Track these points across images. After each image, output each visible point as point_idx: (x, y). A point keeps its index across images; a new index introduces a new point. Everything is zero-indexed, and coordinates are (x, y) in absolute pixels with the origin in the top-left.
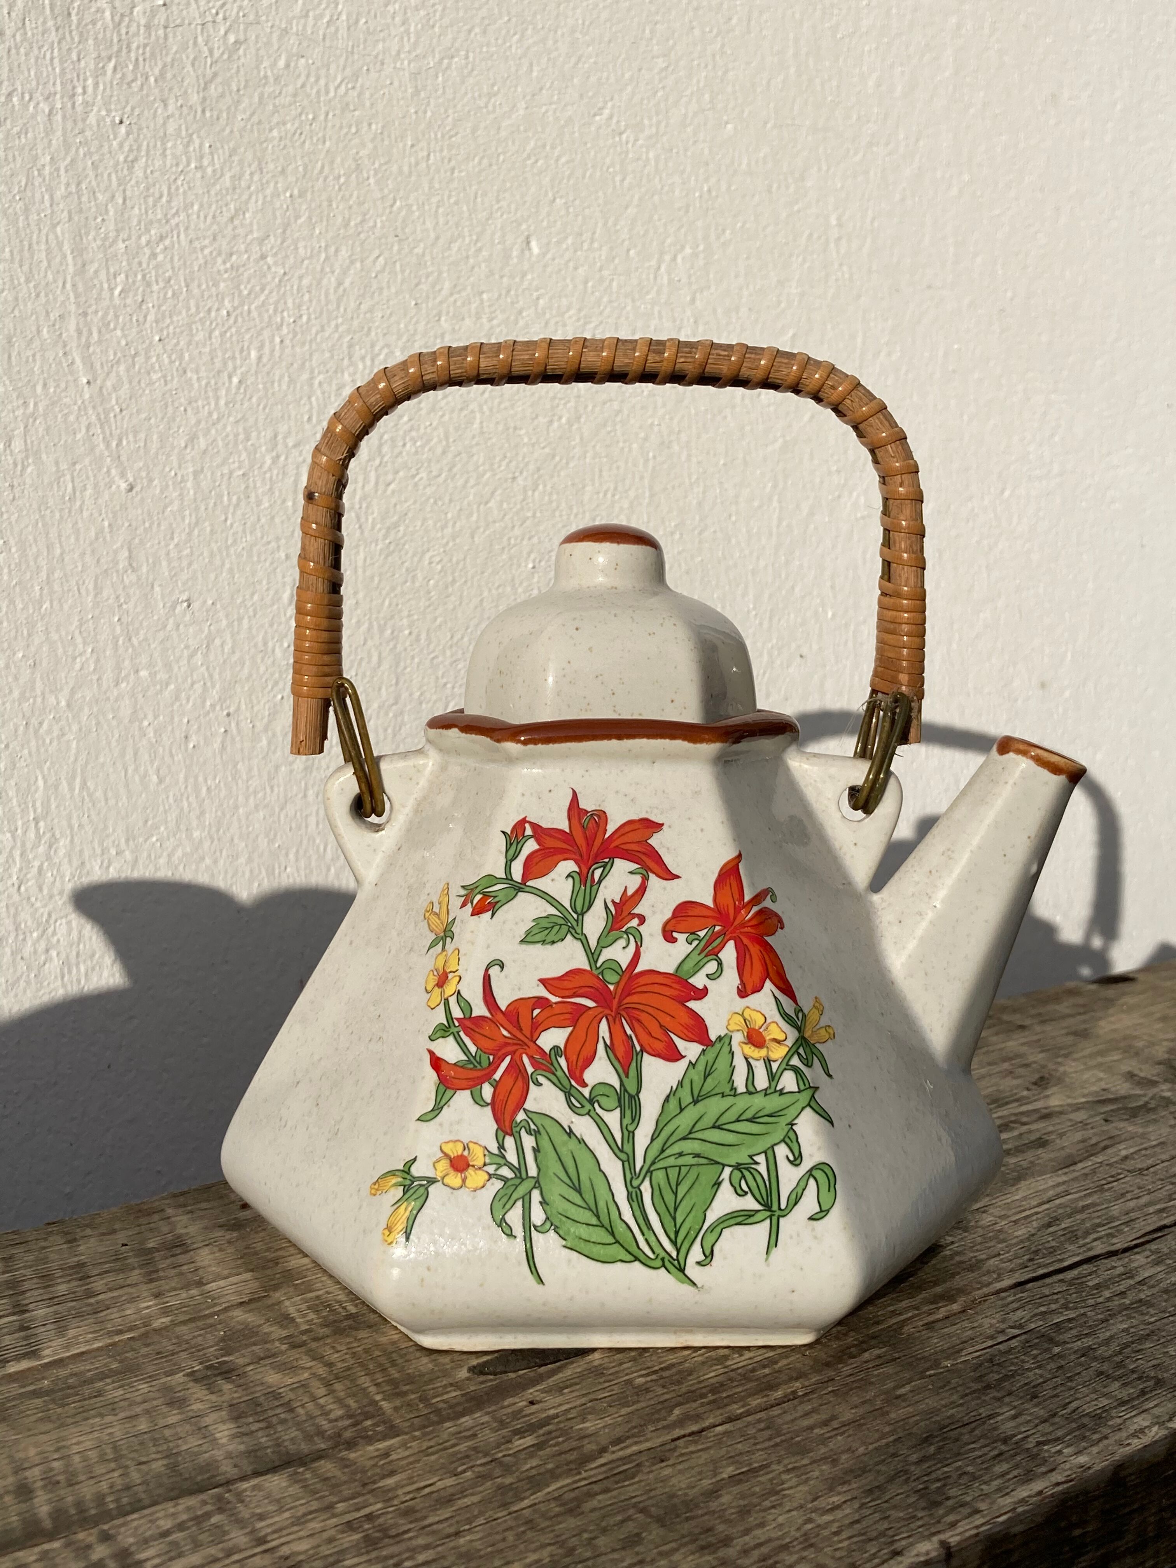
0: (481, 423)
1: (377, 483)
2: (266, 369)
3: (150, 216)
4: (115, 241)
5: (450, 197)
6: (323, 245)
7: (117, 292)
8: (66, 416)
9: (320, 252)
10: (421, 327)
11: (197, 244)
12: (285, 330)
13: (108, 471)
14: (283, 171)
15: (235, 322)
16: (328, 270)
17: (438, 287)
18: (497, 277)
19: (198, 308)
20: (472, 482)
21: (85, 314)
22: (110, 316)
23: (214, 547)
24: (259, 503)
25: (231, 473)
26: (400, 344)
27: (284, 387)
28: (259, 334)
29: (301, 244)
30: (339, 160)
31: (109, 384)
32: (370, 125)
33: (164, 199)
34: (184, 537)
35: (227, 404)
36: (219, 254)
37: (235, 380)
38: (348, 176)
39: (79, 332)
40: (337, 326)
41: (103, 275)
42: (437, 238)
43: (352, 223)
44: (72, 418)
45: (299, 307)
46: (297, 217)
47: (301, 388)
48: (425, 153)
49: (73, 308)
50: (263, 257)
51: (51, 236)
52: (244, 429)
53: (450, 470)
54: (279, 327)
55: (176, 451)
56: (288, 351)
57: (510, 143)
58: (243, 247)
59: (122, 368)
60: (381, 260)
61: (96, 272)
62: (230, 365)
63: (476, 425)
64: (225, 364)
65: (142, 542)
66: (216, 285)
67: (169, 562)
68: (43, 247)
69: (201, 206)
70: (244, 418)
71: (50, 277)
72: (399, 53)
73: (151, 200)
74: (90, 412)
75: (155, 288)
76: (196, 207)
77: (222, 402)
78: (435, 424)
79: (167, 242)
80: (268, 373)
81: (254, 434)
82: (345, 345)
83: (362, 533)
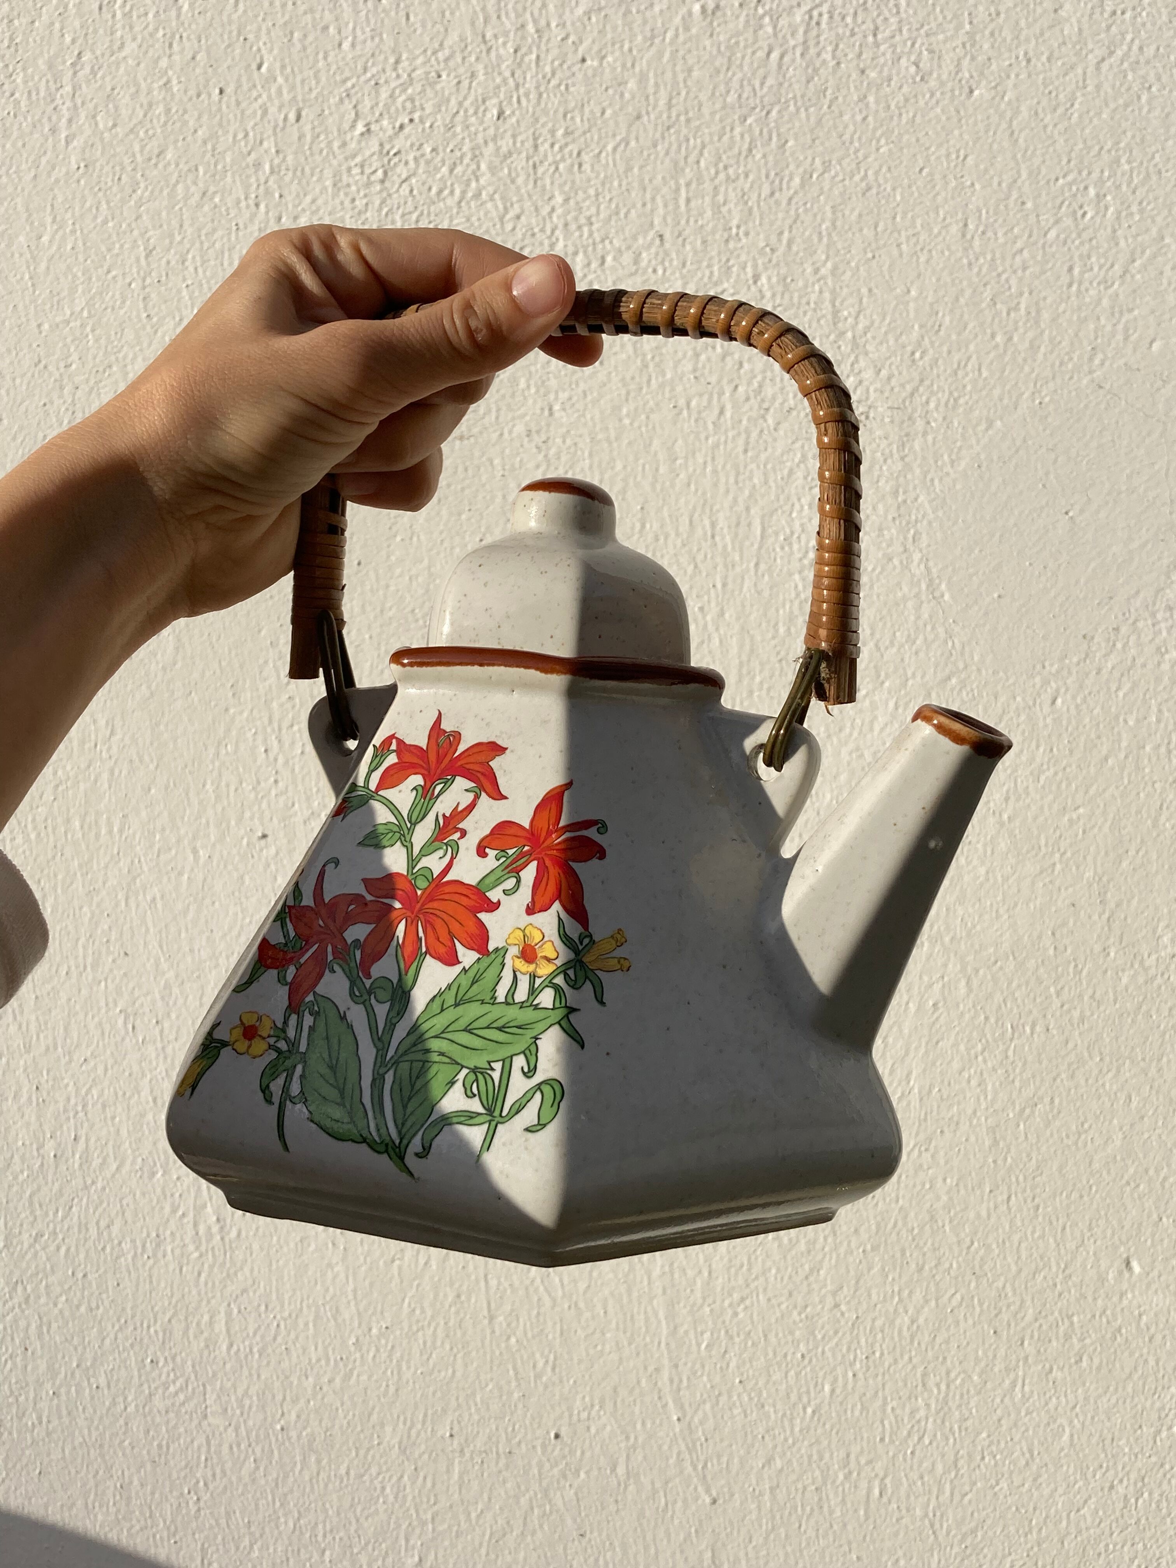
0: (1072, 1436)
1: (952, 1494)
2: (840, 1399)
3: (733, 1283)
4: (702, 1306)
5: (1033, 1232)
6: (896, 1289)
7: (703, 1346)
8: (660, 1447)
9: (892, 1297)
10: (1002, 1352)
11: (774, 1301)
12: (858, 1365)
13: (696, 1489)
14: (856, 1231)
15: (810, 1361)
16: (901, 1310)
17: (1019, 1316)
18: (1090, 1299)
19: (775, 1353)
20: (1060, 1491)
21: (676, 1366)
22: (698, 1366)
23: (789, 1549)
24: (831, 1512)
25: (805, 1488)
26: (977, 1369)
27: (857, 1413)
28: (834, 1369)
29: (874, 1292)
30: (912, 1214)
31: (696, 1420)
32: (945, 1180)
33: (745, 1268)
34: (761, 1540)
35: (801, 1431)
36: (795, 1307)
37: (809, 1411)
38: (922, 1229)
39: (671, 1381)
40: (910, 1359)
41: (692, 1335)
42: (1020, 1271)
43: (927, 1267)
44: (665, 1447)
45: (872, 1345)
46: (869, 1269)
47: (875, 1413)
48: (1005, 1197)
49: (666, 1362)
50: (837, 1306)
51: (649, 1309)
52: (819, 1452)
53: (1035, 1480)
54: (852, 1364)
55: (755, 1471)
56: (861, 1383)
57: (1105, 1173)
58: (817, 1300)
59: (708, 1406)
60: (958, 1296)
61: (686, 1332)
62: (805, 1399)
63: (1066, 1437)
64: (800, 1398)
65: (724, 1545)
66: (792, 1333)
67: (748, 1560)
68: (642, 1316)
69: (778, 1270)
70: (818, 1442)
71: (648, 1339)
72: (975, 1112)
73: (733, 1270)
74: (680, 1441)
75: (737, 1340)
76: (774, 1271)
77: (797, 1429)
78: (1016, 1439)
79: (748, 1302)
80: (841, 1403)
81: (827, 1455)
82: (919, 1375)
83: (936, 1537)
